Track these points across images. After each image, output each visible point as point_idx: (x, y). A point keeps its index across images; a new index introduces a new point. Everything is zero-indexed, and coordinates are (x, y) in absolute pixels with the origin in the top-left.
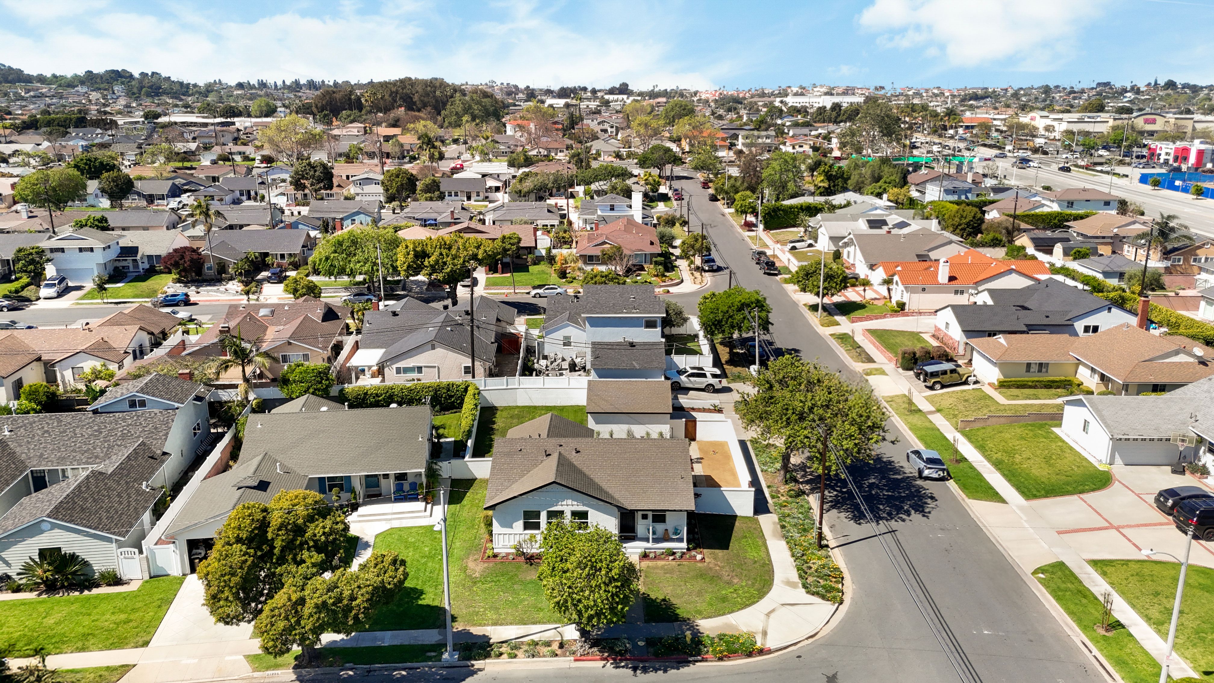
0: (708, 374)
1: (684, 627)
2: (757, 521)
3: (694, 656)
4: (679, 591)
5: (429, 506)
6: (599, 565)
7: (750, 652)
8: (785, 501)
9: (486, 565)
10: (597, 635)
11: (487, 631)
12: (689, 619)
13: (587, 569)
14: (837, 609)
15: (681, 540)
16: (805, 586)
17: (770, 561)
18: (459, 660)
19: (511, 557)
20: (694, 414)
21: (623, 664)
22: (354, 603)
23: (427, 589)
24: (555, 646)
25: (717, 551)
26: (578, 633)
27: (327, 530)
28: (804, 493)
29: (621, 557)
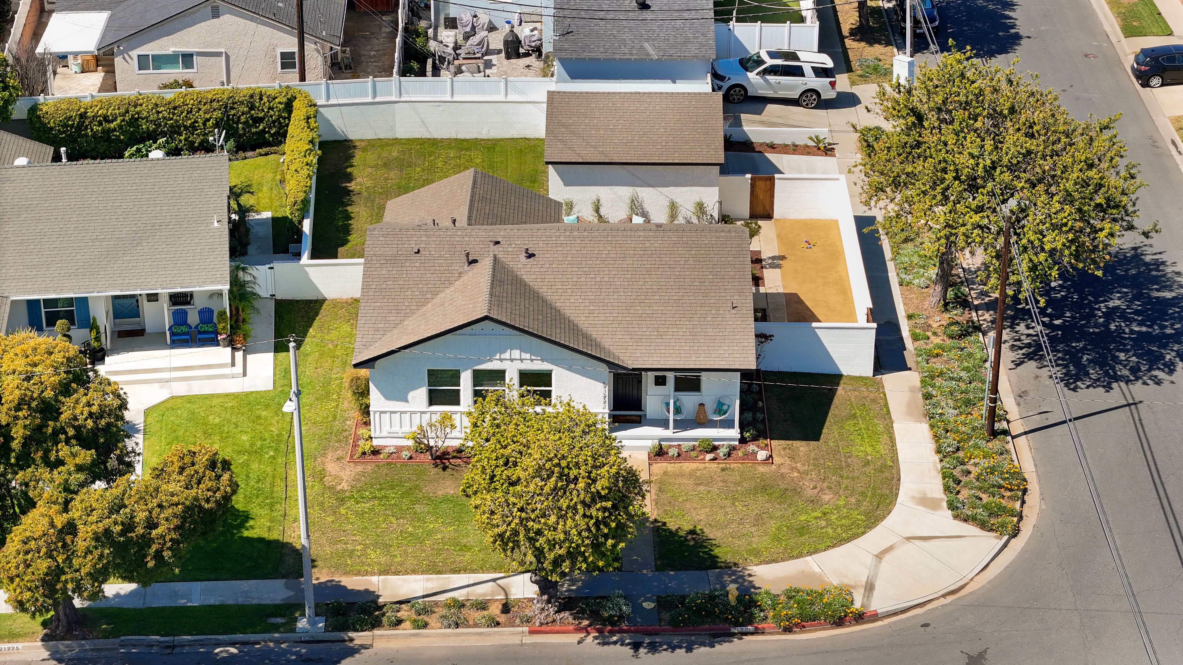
0: (807, 69)
1: (726, 578)
2: (880, 386)
3: (742, 625)
4: (720, 517)
5: (239, 355)
6: (574, 473)
7: (840, 618)
8: (940, 347)
9: (359, 468)
10: (568, 590)
11: (371, 583)
12: (735, 564)
13: (553, 479)
14: (1005, 545)
15: (728, 424)
16: (951, 506)
17: (895, 460)
18: (326, 630)
19: (405, 454)
20: (772, 157)
21: (615, 638)
22: (154, 532)
23: (255, 510)
24: (495, 610)
25: (797, 444)
26: (536, 588)
27: (95, 409)
28: (977, 328)
29: (612, 459)
